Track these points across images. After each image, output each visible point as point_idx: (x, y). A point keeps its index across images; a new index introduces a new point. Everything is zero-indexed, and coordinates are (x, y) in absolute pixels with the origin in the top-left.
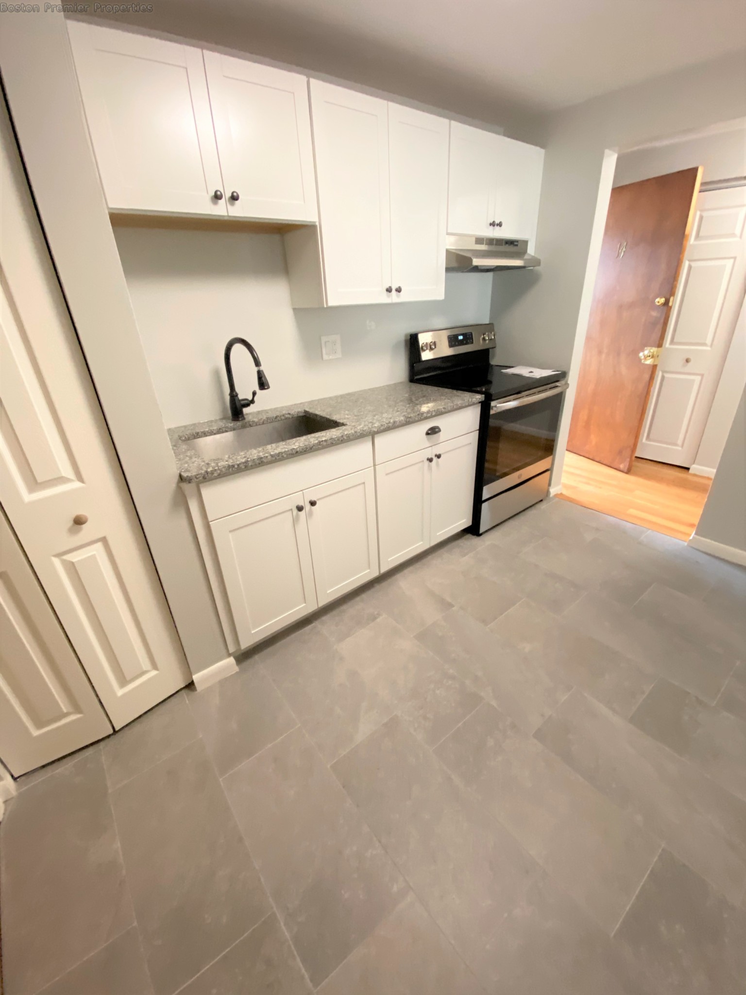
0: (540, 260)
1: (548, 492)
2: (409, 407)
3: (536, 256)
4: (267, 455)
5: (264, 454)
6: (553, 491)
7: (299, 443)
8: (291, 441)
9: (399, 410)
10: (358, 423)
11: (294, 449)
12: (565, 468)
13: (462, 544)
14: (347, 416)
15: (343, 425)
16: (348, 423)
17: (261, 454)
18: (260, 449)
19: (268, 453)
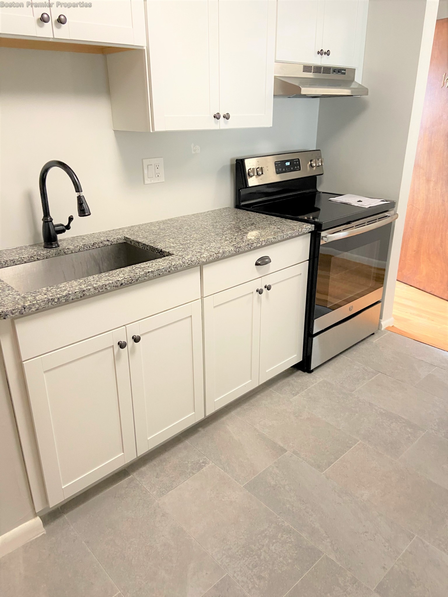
0: (367, 89)
1: (380, 325)
2: (238, 236)
3: (363, 85)
4: (89, 287)
5: (87, 286)
6: (385, 323)
7: (123, 274)
8: (114, 271)
9: (227, 239)
10: (185, 252)
11: (118, 281)
12: (396, 299)
13: (292, 382)
14: (172, 245)
15: (169, 254)
16: (174, 252)
17: (83, 286)
18: (81, 281)
19: (91, 285)
